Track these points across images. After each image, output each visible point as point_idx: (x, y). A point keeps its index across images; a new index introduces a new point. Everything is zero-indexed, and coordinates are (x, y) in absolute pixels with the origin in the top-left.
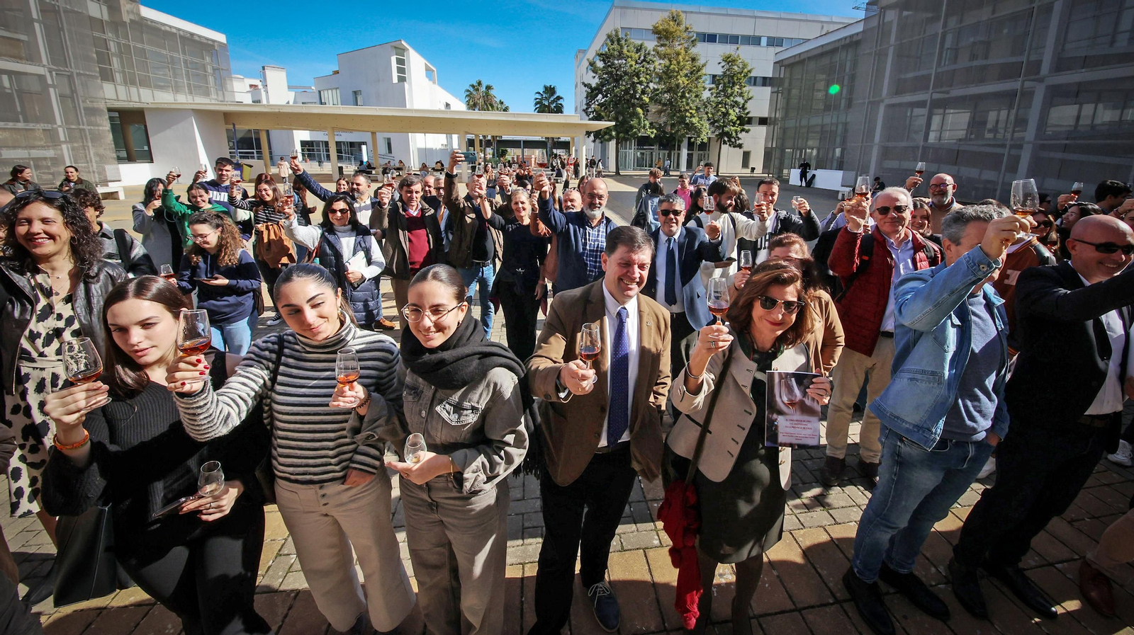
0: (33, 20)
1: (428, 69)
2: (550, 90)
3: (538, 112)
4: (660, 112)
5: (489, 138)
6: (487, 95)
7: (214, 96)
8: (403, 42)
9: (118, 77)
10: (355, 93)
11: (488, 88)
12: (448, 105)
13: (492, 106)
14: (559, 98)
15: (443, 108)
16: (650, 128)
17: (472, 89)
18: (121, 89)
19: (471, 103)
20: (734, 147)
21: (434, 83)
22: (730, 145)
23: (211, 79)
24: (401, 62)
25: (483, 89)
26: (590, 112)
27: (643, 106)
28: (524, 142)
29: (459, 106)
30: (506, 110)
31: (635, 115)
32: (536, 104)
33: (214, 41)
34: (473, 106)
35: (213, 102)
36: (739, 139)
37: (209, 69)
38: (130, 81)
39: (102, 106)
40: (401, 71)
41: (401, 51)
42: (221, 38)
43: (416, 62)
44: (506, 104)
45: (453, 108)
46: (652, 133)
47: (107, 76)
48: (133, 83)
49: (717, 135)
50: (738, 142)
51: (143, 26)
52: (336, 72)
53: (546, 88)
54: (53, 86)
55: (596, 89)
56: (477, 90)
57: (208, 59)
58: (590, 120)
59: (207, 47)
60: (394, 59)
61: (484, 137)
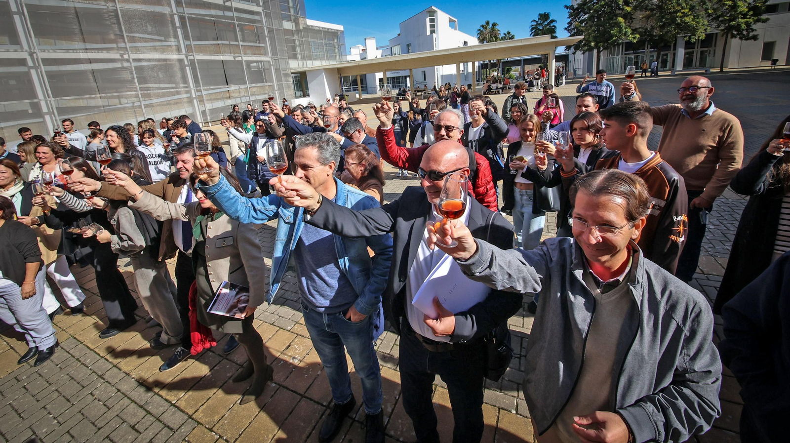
0: (266, 37)
1: (451, 21)
2: (544, 17)
3: (534, 36)
4: (647, 18)
5: (495, 61)
6: (493, 30)
7: (338, 60)
8: (433, 8)
9: (299, 56)
10: (408, 45)
11: (494, 25)
12: (465, 43)
13: (496, 38)
14: (552, 21)
15: (462, 45)
16: (632, 34)
17: (482, 29)
18: (300, 62)
19: (481, 38)
20: (746, 39)
21: (455, 29)
22: (741, 38)
23: (337, 51)
24: (432, 20)
25: (490, 26)
26: (572, 29)
27: (626, 16)
28: (524, 60)
29: (473, 41)
30: (512, 38)
31: (618, 25)
32: (532, 30)
33: (338, 30)
34: (482, 40)
35: (338, 63)
36: (753, 30)
37: (336, 46)
38: (304, 58)
39: (290, 72)
40: (432, 26)
41: (432, 13)
42: (340, 28)
43: (442, 18)
44: (512, 33)
45: (469, 45)
46: (634, 38)
47: (295, 57)
48: (304, 59)
49: (722, 30)
50: (751, 34)
51: (308, 29)
52: (399, 35)
53: (540, 15)
54: (273, 65)
55: (577, 9)
56: (486, 28)
57: (336, 40)
58: (570, 36)
59: (335, 34)
60: (428, 20)
61: (490, 61)
